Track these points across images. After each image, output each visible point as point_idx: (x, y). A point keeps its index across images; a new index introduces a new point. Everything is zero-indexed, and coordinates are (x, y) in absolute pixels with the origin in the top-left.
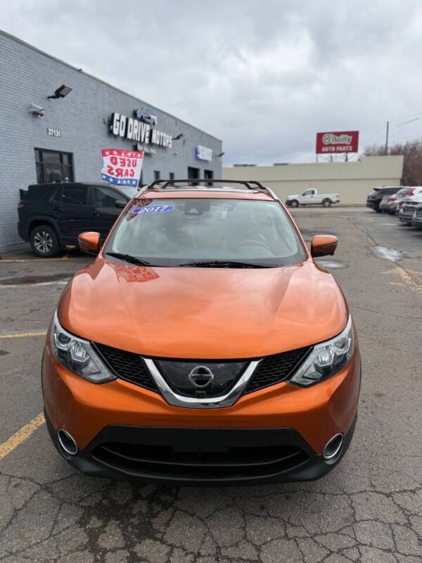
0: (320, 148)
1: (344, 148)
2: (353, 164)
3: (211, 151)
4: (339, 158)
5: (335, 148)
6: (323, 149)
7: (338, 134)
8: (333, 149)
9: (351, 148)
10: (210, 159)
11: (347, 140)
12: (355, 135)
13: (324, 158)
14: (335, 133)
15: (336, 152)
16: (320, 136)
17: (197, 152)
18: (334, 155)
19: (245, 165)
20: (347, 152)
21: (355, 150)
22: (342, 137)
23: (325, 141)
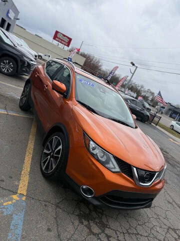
0: (55, 37)
1: (64, 43)
2: (65, 51)
3: (14, 15)
4: (61, 45)
5: (61, 41)
6: (56, 39)
7: (64, 36)
8: (60, 41)
9: (67, 44)
10: (12, 18)
11: (67, 40)
12: (70, 40)
13: (55, 42)
14: (63, 35)
15: (61, 42)
16: (57, 32)
17: (8, 12)
18: (60, 43)
19: (22, 28)
20: (65, 45)
21: (68, 46)
22: (65, 37)
23: (58, 36)
